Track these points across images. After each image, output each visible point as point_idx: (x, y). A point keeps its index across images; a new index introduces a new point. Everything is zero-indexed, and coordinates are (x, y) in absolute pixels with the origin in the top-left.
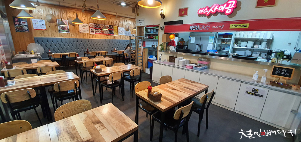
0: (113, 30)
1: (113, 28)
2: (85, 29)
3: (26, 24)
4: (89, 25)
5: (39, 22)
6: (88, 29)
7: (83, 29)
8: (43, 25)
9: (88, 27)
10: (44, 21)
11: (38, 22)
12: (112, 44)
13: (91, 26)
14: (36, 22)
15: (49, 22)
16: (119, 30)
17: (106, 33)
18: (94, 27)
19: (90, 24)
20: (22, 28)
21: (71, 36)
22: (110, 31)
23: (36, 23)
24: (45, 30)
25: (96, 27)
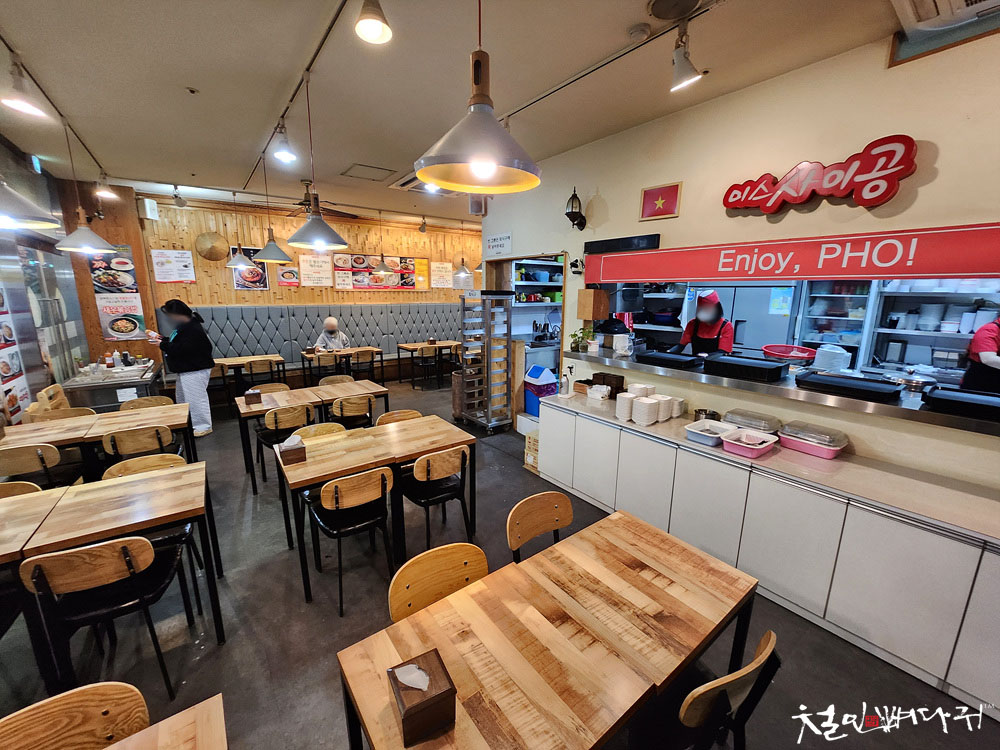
0: (413, 272)
1: (412, 267)
2: (318, 275)
3: (130, 267)
4: (333, 257)
5: (173, 259)
6: (330, 275)
7: (314, 275)
8: (186, 266)
9: (329, 267)
10: (189, 253)
11: (170, 259)
12: (410, 321)
13: (340, 264)
14: (163, 260)
15: (204, 257)
16: (432, 273)
17: (390, 284)
18: (349, 266)
19: (337, 256)
20: (116, 279)
21: (272, 299)
22: (402, 278)
23: (163, 264)
24: (192, 282)
25: (355, 265)
